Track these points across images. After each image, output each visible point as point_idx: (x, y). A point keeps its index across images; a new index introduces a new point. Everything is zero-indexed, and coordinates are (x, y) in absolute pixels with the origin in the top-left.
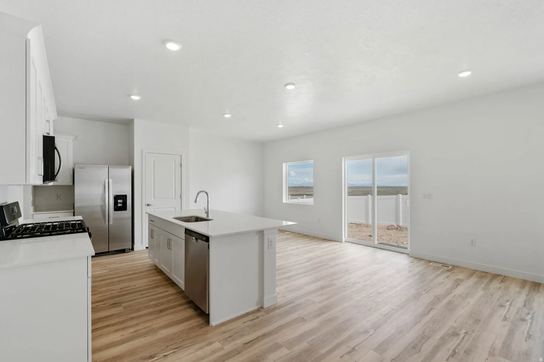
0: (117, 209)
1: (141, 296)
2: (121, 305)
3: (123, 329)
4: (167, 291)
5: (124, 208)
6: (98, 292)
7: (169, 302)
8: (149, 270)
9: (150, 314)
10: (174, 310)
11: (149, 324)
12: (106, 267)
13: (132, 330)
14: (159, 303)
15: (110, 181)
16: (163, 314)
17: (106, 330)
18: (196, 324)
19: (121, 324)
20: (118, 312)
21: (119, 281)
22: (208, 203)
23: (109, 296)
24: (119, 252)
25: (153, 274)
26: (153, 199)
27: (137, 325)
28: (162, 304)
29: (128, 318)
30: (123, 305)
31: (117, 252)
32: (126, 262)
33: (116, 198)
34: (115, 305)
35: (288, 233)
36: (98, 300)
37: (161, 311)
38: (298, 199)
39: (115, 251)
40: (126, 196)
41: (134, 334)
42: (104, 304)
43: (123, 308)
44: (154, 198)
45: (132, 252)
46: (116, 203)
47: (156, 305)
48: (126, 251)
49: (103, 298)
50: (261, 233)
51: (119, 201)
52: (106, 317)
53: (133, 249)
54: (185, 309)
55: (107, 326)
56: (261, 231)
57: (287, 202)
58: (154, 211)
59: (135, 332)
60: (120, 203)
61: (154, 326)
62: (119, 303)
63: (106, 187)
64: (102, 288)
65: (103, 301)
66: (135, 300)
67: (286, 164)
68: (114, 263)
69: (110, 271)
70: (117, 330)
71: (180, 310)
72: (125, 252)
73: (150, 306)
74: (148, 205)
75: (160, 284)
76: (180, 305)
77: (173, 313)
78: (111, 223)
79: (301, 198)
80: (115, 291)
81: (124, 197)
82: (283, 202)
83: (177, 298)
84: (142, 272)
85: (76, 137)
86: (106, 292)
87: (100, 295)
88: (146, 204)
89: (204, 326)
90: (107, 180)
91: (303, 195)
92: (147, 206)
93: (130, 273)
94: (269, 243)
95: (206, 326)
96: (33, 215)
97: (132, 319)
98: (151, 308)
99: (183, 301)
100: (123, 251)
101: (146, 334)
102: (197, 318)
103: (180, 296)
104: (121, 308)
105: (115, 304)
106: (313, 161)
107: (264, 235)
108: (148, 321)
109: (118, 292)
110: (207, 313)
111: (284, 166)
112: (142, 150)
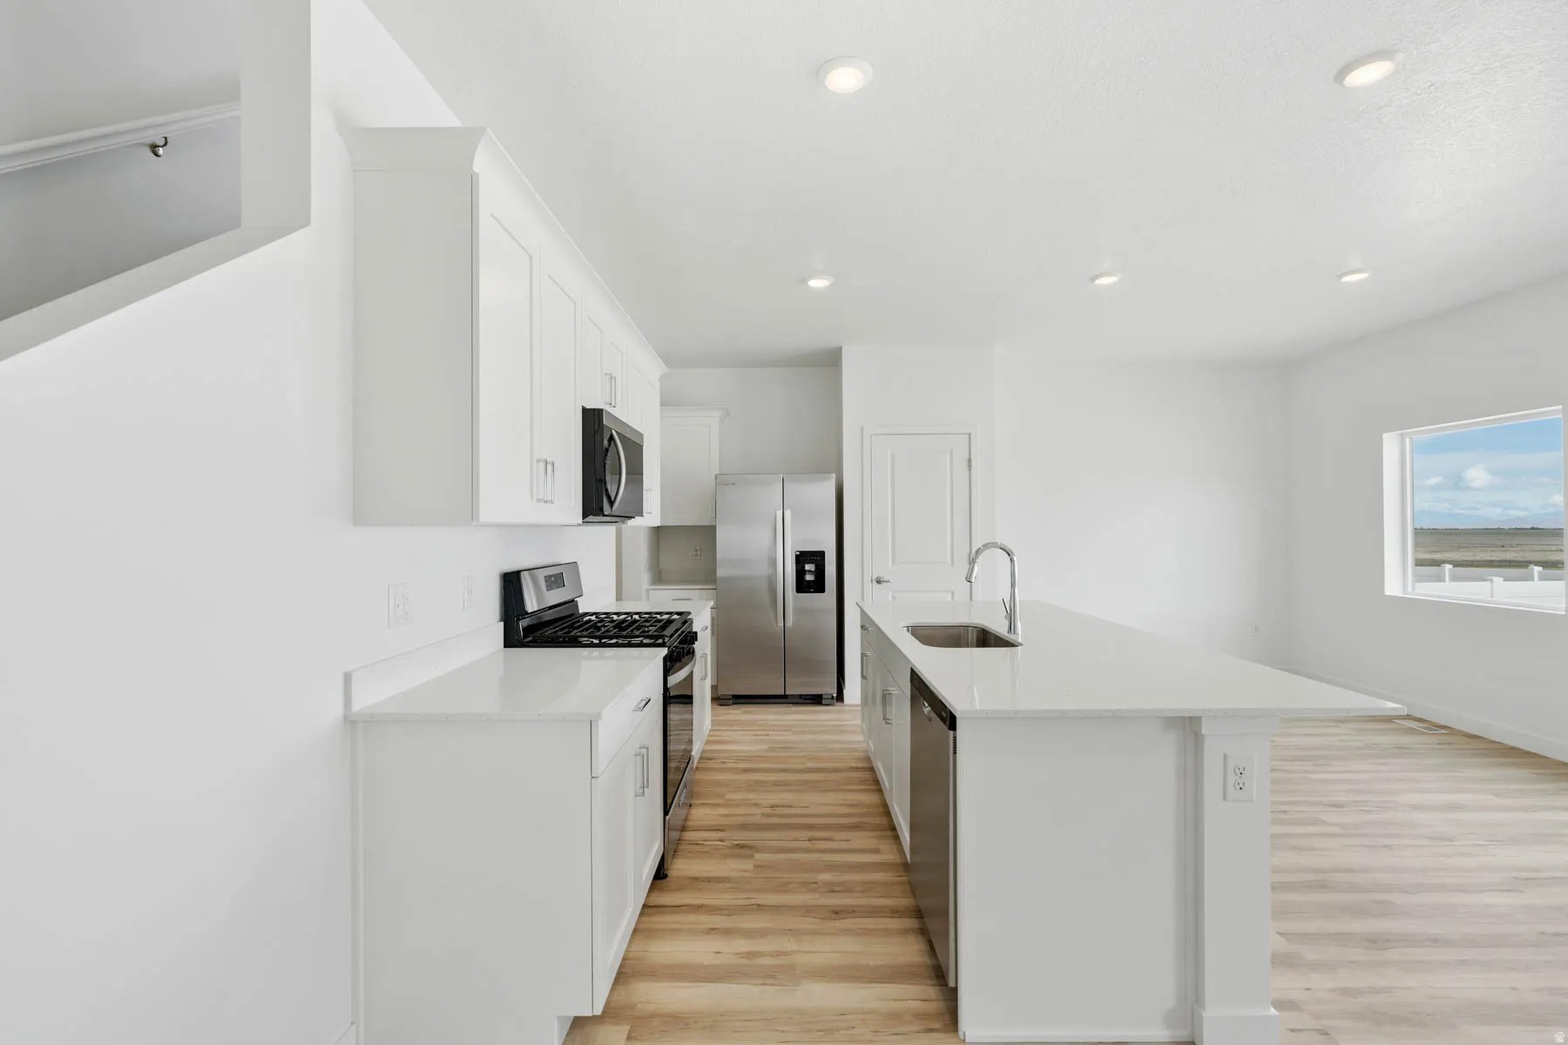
0: (802, 586)
1: (807, 845)
2: (752, 856)
3: (728, 932)
4: (876, 851)
5: (818, 586)
6: (722, 802)
7: (869, 888)
8: (856, 769)
9: (807, 910)
10: (868, 923)
11: (788, 944)
12: (768, 735)
13: (742, 945)
14: (841, 884)
15: (788, 513)
16: (840, 924)
17: (692, 918)
18: (917, 1005)
19: (730, 915)
20: (739, 874)
21: (776, 784)
22: (1013, 585)
23: (741, 820)
24: (808, 699)
25: (862, 782)
26: (890, 565)
27: (762, 933)
28: (848, 889)
29: (753, 902)
30: (757, 856)
31: (805, 699)
32: (814, 733)
33: (802, 558)
34: (742, 850)
35: (1414, 725)
36: (713, 823)
37: (837, 913)
38: (1491, 580)
39: (800, 696)
40: (822, 554)
41: (745, 961)
42: (720, 841)
43: (755, 866)
44: (896, 562)
45: (837, 707)
46: (800, 573)
47: (831, 889)
48: (824, 701)
49: (726, 821)
50: (1188, 728)
51: (807, 567)
52: (709, 880)
53: (840, 697)
54: (905, 932)
55: (699, 908)
56: (1191, 718)
57: (1412, 593)
58: (894, 598)
59: (750, 955)
60: (810, 571)
61: (799, 959)
62: (751, 847)
63: (778, 531)
64: (735, 792)
65: (722, 831)
66: (789, 850)
67: (1402, 437)
68: (787, 728)
69: (771, 749)
70: (713, 929)
71: (886, 932)
72: (820, 704)
73: (816, 883)
74: (879, 582)
75: (865, 820)
76: (895, 912)
77: (868, 932)
78: (790, 623)
79: (1506, 580)
80: (757, 811)
81: (818, 557)
82: (1388, 592)
83: (893, 884)
84: (836, 770)
85: (727, 412)
86: (737, 806)
87: (723, 811)
88: (875, 577)
89: (936, 1025)
90: (780, 513)
91: (1526, 567)
92: (875, 583)
93: (810, 765)
94: (1232, 778)
95: (944, 1032)
96: (647, 590)
97: (760, 908)
98: (815, 891)
99: (905, 902)
100: (816, 700)
101: (770, 976)
102: (930, 983)
103: (905, 879)
104: (749, 865)
105: (742, 847)
107: (1203, 736)
108: (790, 932)
109: (764, 815)
110: (952, 984)
111: (1391, 446)
112: (862, 429)
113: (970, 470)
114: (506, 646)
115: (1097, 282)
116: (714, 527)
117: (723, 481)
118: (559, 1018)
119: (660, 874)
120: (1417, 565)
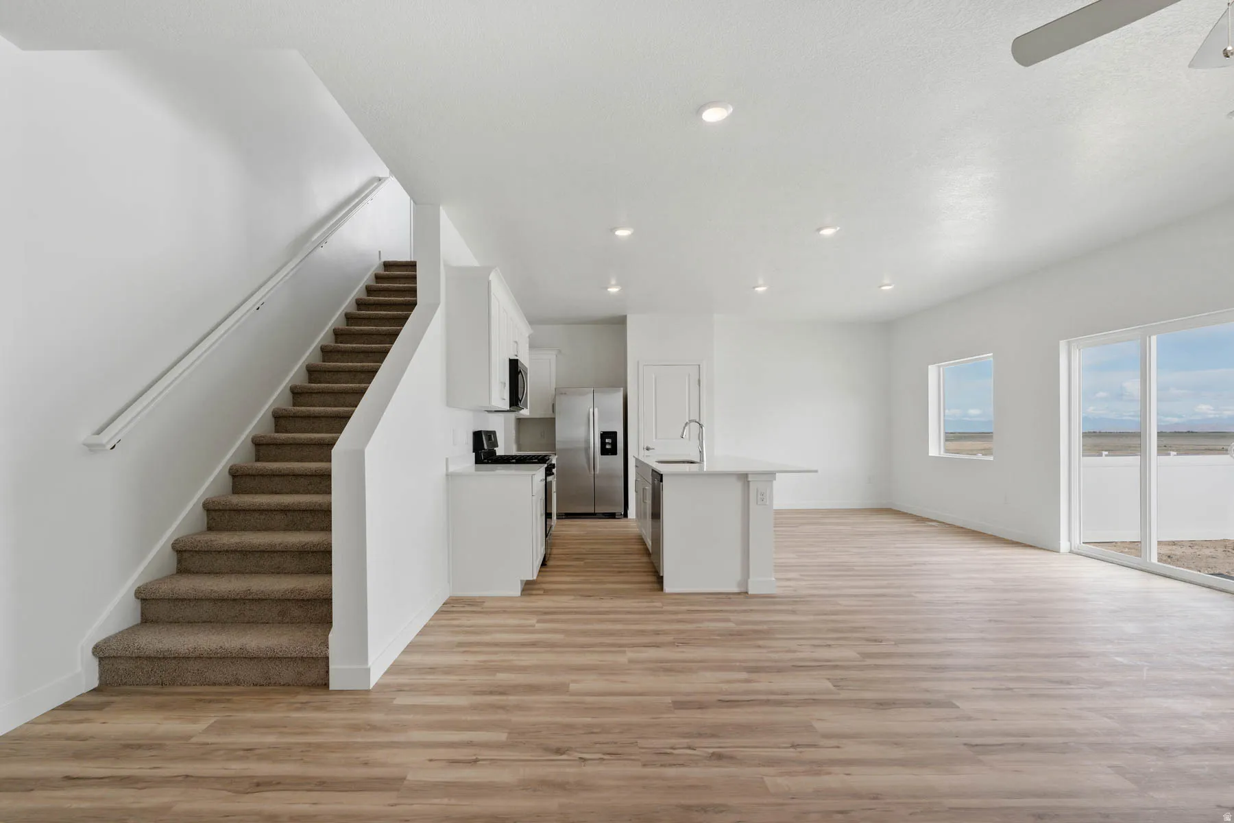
0: (604, 451)
1: (608, 558)
5: (613, 451)
15: (596, 410)
21: (592, 543)
24: (608, 516)
26: (654, 440)
31: (606, 516)
33: (604, 435)
39: (603, 514)
40: (615, 433)
44: (656, 438)
45: (624, 519)
46: (603, 444)
48: (617, 517)
50: (744, 477)
51: (607, 441)
53: (626, 515)
57: (940, 454)
60: (608, 443)
63: (591, 421)
66: (601, 559)
67: (939, 367)
72: (615, 518)
74: (648, 449)
78: (597, 472)
80: (584, 550)
81: (613, 435)
82: (930, 454)
85: (560, 351)
88: (646, 447)
90: (591, 410)
92: (645, 450)
94: (759, 496)
97: (588, 571)
100: (612, 516)
102: (654, 584)
106: (993, 356)
107: (749, 481)
109: (588, 551)
110: (661, 575)
111: (932, 371)
112: (638, 363)
113: (699, 386)
114: (476, 463)
115: (756, 289)
116: (554, 418)
117: (559, 392)
118: (521, 581)
119: (544, 564)
120: (947, 440)
